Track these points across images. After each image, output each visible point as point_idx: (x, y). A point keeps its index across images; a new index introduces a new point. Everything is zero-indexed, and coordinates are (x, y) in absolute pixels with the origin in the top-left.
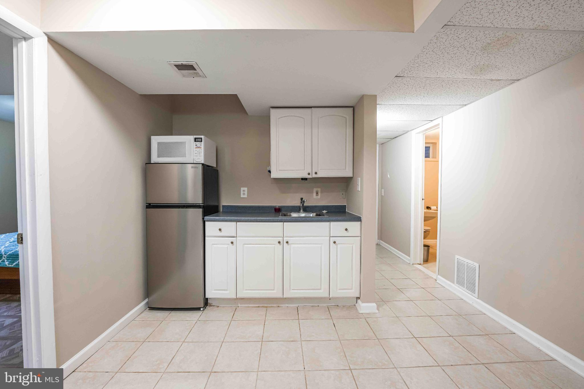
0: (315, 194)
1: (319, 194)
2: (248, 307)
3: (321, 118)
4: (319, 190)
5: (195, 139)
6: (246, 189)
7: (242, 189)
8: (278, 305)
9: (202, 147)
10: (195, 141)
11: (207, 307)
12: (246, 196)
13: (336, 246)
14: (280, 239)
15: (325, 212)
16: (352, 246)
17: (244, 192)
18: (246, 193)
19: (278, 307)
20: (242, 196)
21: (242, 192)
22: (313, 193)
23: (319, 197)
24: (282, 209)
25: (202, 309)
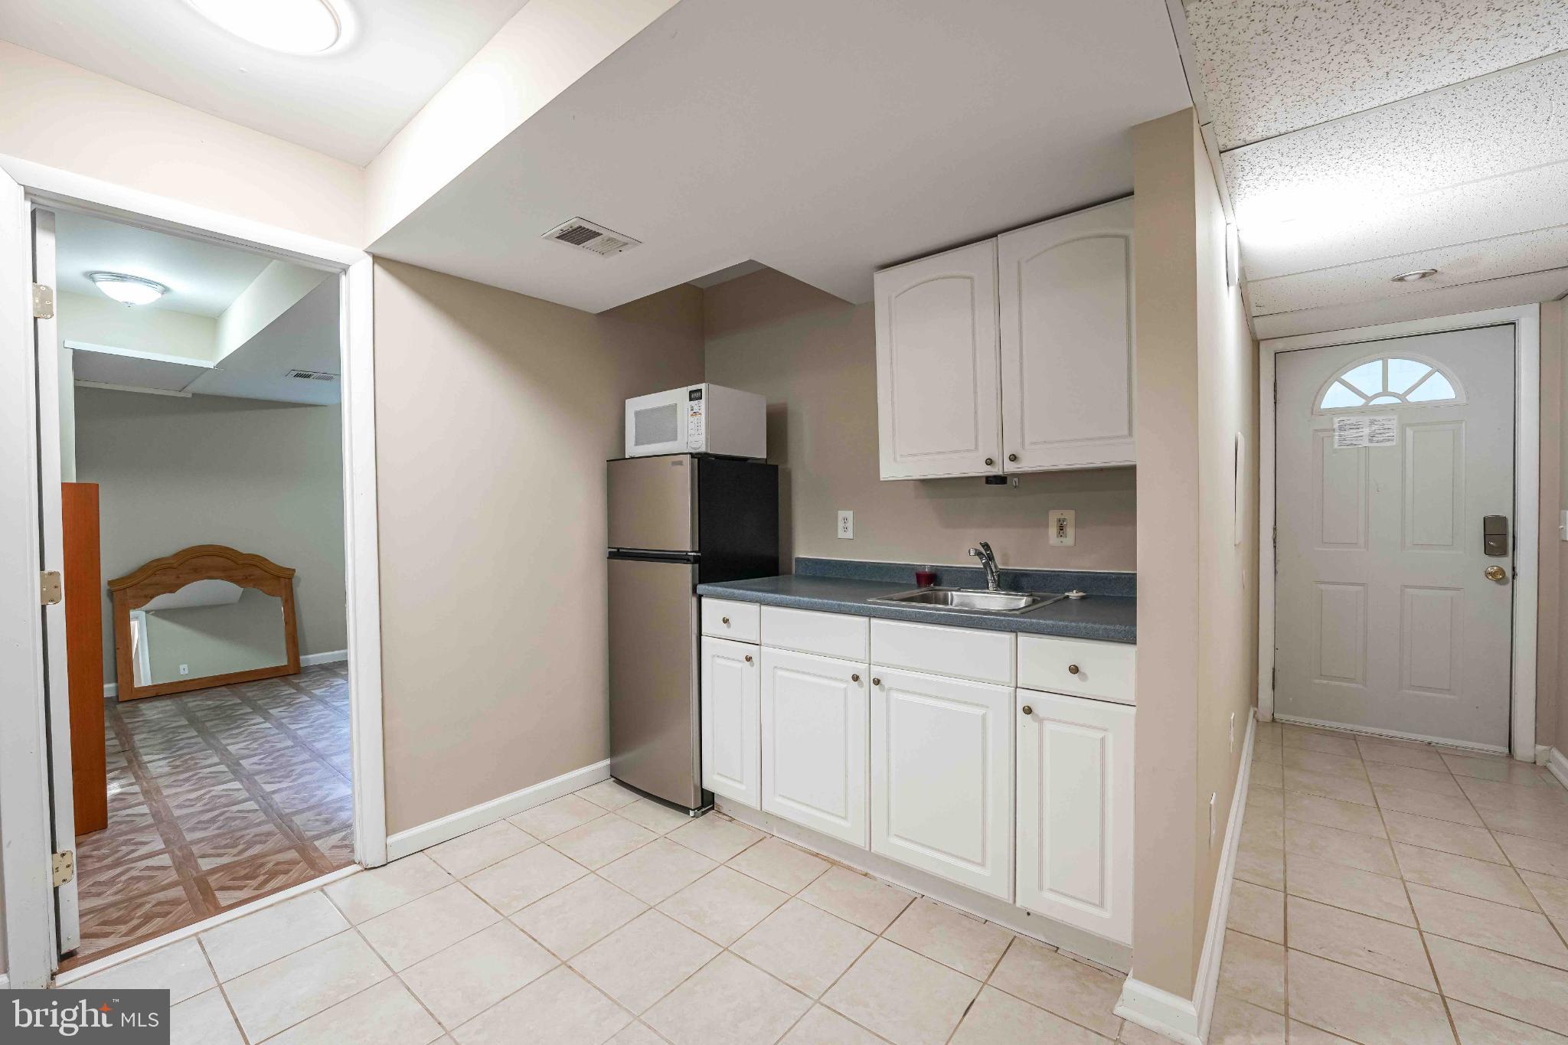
0: (1053, 530)
1: (1070, 531)
2: (793, 845)
3: (1028, 261)
4: (1069, 515)
5: (691, 392)
6: (849, 514)
7: (842, 514)
8: (865, 870)
9: (703, 411)
10: (691, 399)
11: (711, 812)
12: (850, 535)
13: (1036, 725)
14: (860, 668)
15: (1074, 595)
16: (1100, 735)
17: (846, 525)
18: (850, 524)
19: (866, 875)
20: (841, 534)
21: (841, 524)
22: (1047, 526)
23: (1069, 540)
24: (944, 577)
25: (692, 813)
